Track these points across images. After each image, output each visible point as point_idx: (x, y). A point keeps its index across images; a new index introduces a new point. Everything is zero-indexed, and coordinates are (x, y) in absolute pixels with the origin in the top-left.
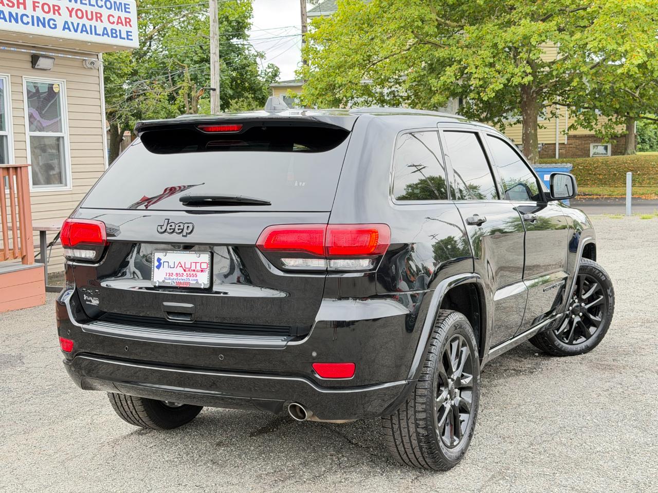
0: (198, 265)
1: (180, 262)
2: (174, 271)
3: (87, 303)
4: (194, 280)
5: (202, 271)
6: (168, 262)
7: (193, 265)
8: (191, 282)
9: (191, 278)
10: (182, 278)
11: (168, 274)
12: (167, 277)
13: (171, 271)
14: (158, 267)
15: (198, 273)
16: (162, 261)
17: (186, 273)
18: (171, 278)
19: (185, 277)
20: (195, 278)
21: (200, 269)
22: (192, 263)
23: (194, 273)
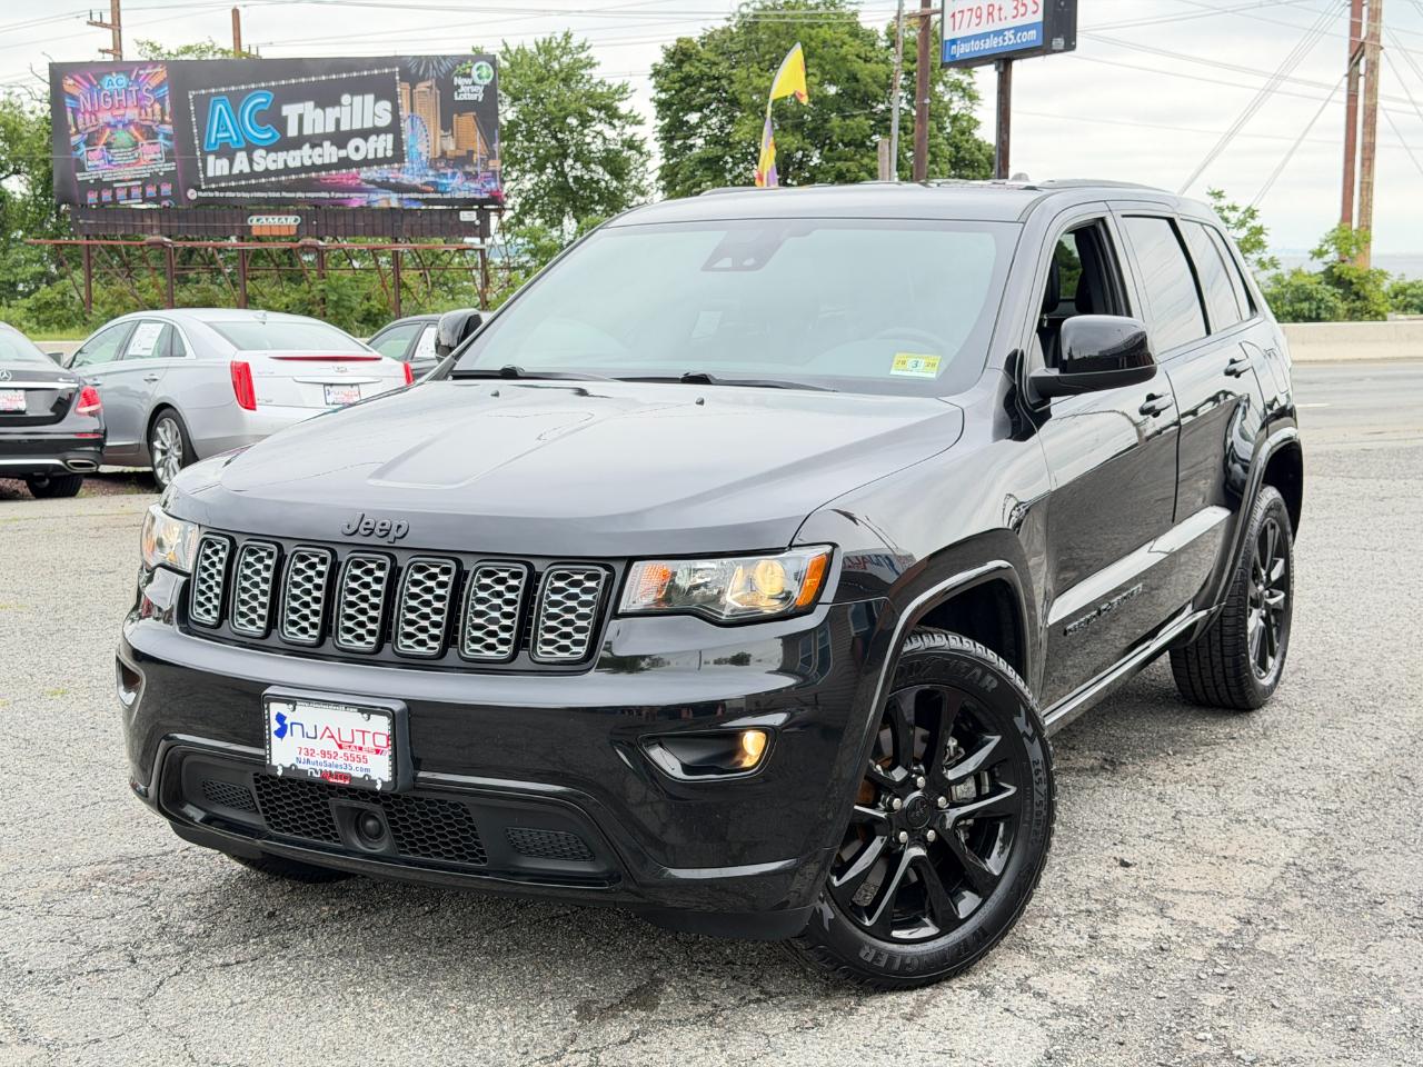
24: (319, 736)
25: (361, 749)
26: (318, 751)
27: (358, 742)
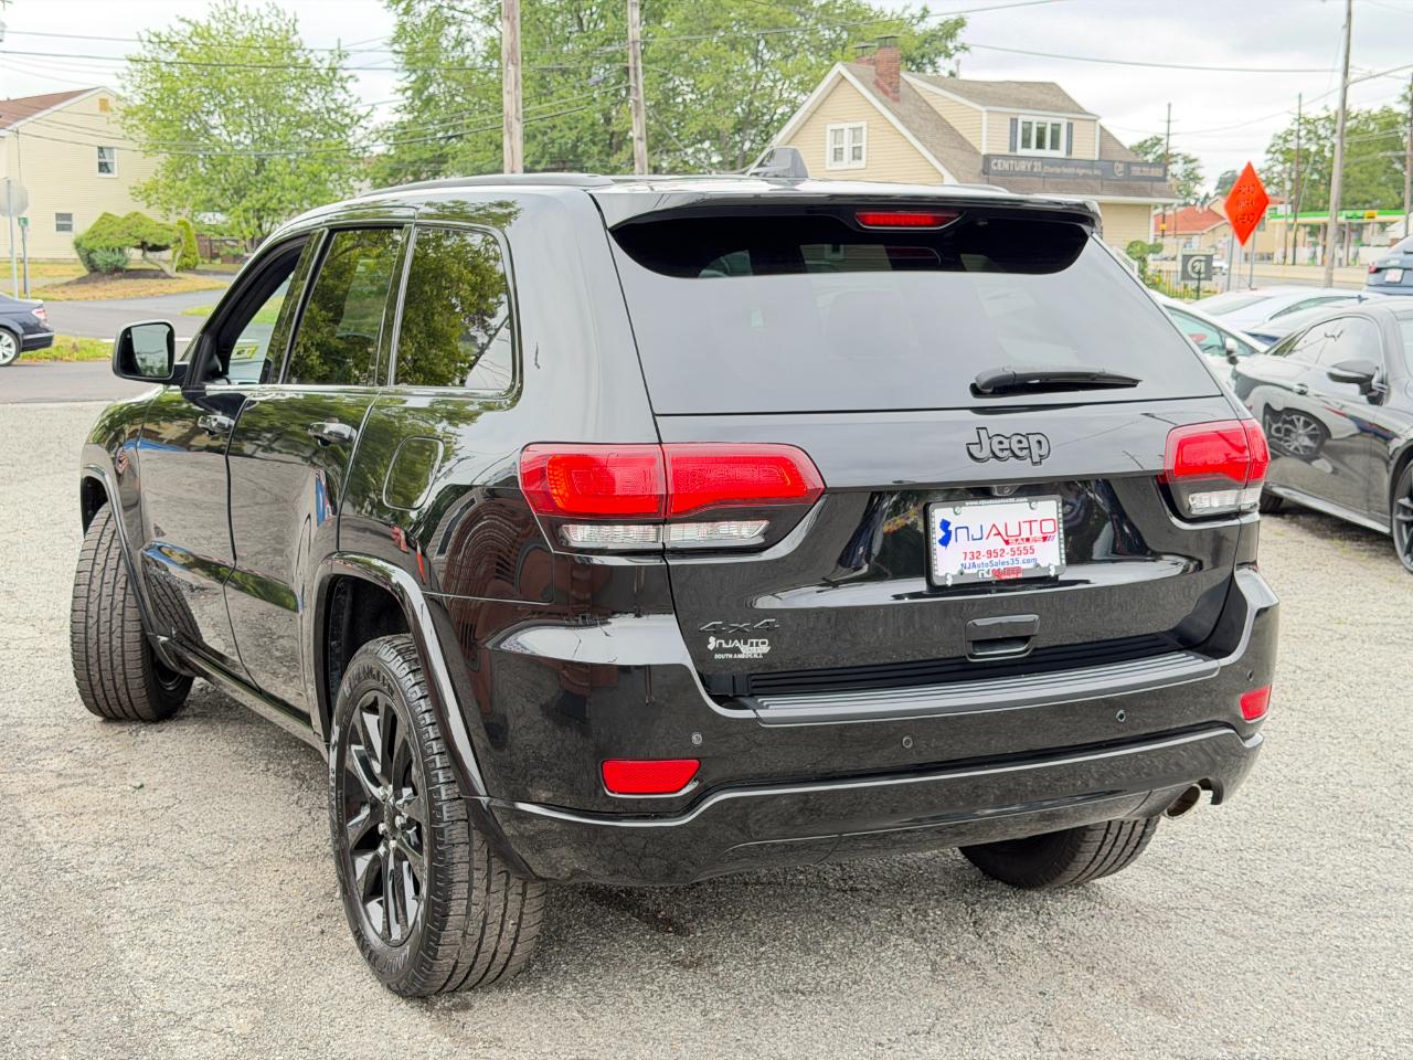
0: (1036, 526)
1: (994, 525)
2: (984, 546)
3: (717, 656)
4: (1029, 561)
5: (1045, 539)
6: (967, 528)
7: (1026, 527)
8: (1024, 566)
9: (1021, 558)
10: (1002, 559)
11: (969, 556)
12: (968, 561)
13: (974, 546)
14: (945, 541)
15: (1036, 545)
16: (951, 528)
17: (1010, 547)
18: (977, 562)
19: (1007, 558)
20: (1029, 556)
21: (1042, 535)
22: (1022, 525)
23: (1028, 545)
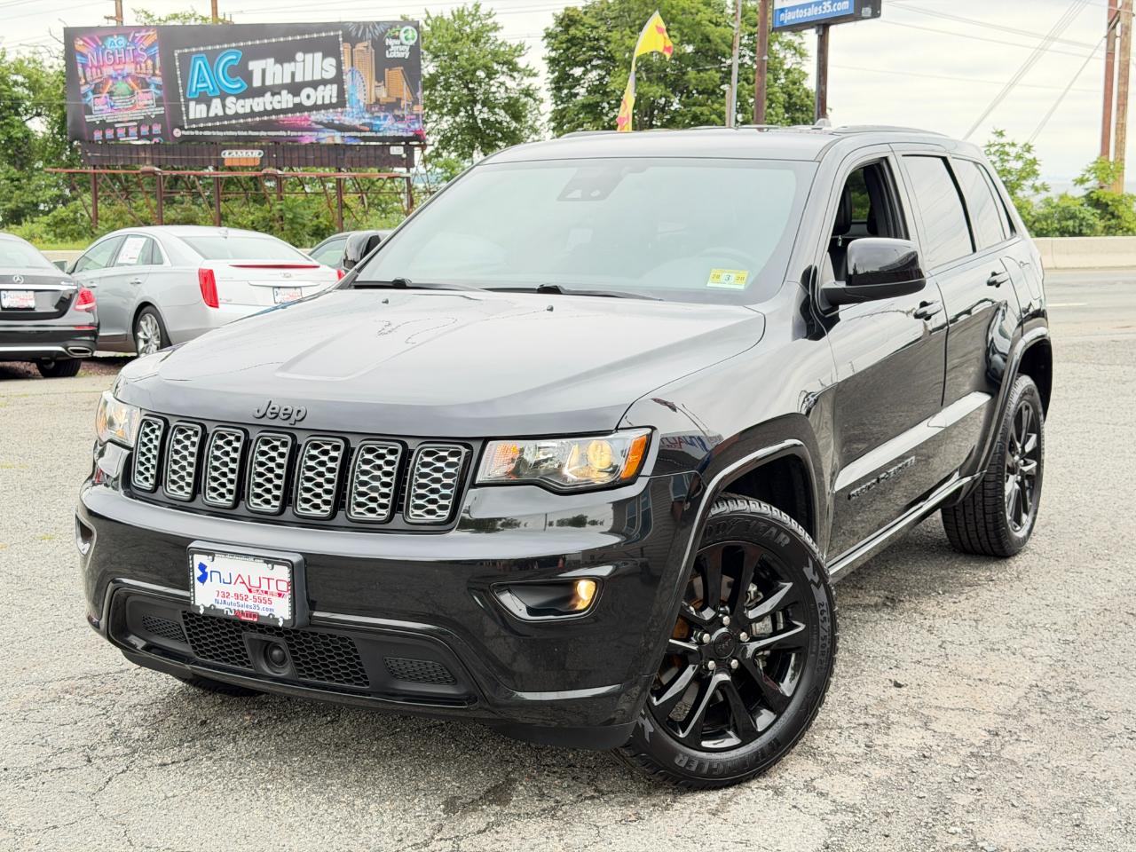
24: (233, 581)
25: (266, 592)
26: (232, 594)
27: (265, 587)
